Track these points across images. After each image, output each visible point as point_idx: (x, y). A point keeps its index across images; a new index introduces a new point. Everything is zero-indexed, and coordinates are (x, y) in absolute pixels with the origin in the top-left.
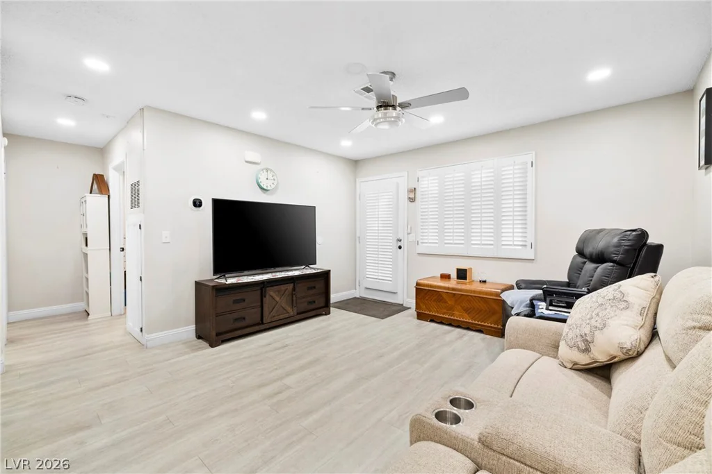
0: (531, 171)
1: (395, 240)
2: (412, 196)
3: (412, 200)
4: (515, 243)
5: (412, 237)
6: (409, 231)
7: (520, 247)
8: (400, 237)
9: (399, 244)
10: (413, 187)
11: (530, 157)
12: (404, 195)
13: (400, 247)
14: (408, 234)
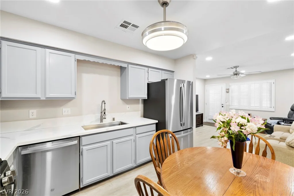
0: (273, 85)
1: (221, 104)
2: (228, 91)
3: (228, 92)
4: (268, 106)
5: (228, 104)
6: (226, 101)
7: (269, 108)
8: (223, 104)
9: (222, 106)
10: (228, 88)
11: (273, 81)
12: (224, 91)
13: (223, 107)
14: (226, 103)
